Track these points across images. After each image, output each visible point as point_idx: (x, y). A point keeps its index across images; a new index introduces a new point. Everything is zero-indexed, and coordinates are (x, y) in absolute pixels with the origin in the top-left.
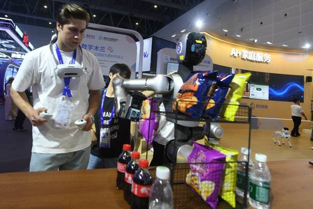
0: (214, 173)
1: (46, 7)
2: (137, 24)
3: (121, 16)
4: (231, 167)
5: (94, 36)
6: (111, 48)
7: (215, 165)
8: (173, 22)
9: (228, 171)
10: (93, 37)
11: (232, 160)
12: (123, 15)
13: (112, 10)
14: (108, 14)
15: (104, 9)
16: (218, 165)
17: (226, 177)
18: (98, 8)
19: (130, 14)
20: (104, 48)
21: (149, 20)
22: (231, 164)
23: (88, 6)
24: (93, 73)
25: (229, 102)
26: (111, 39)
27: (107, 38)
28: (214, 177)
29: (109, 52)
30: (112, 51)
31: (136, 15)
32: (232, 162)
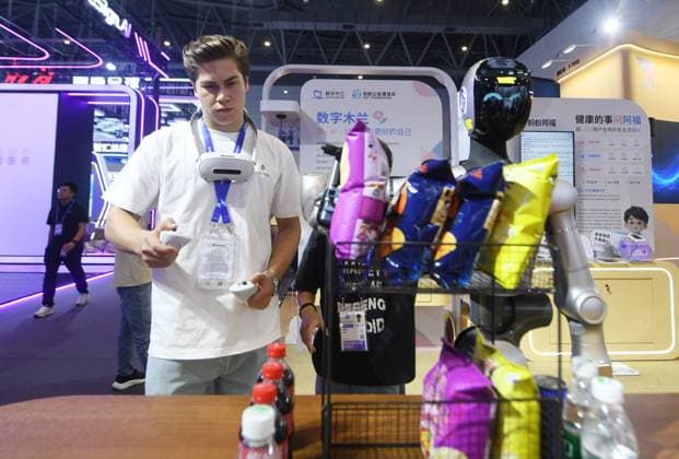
0: (465, 431)
1: (267, 44)
2: (464, 49)
3: (427, 37)
4: (518, 414)
5: (342, 93)
6: (381, 113)
7: (464, 407)
8: (554, 30)
9: (509, 424)
10: (340, 95)
11: (519, 394)
12: (431, 34)
13: (403, 28)
14: (398, 37)
15: (386, 28)
16: (472, 405)
17: (506, 441)
18: (373, 28)
19: (447, 29)
20: (365, 115)
21: (494, 36)
22: (516, 405)
23: (352, 27)
24: (280, 179)
25: (506, 236)
26: (379, 94)
27: (370, 94)
28: (465, 441)
29: (378, 122)
30: (385, 120)
31: (460, 30)
32: (519, 400)
